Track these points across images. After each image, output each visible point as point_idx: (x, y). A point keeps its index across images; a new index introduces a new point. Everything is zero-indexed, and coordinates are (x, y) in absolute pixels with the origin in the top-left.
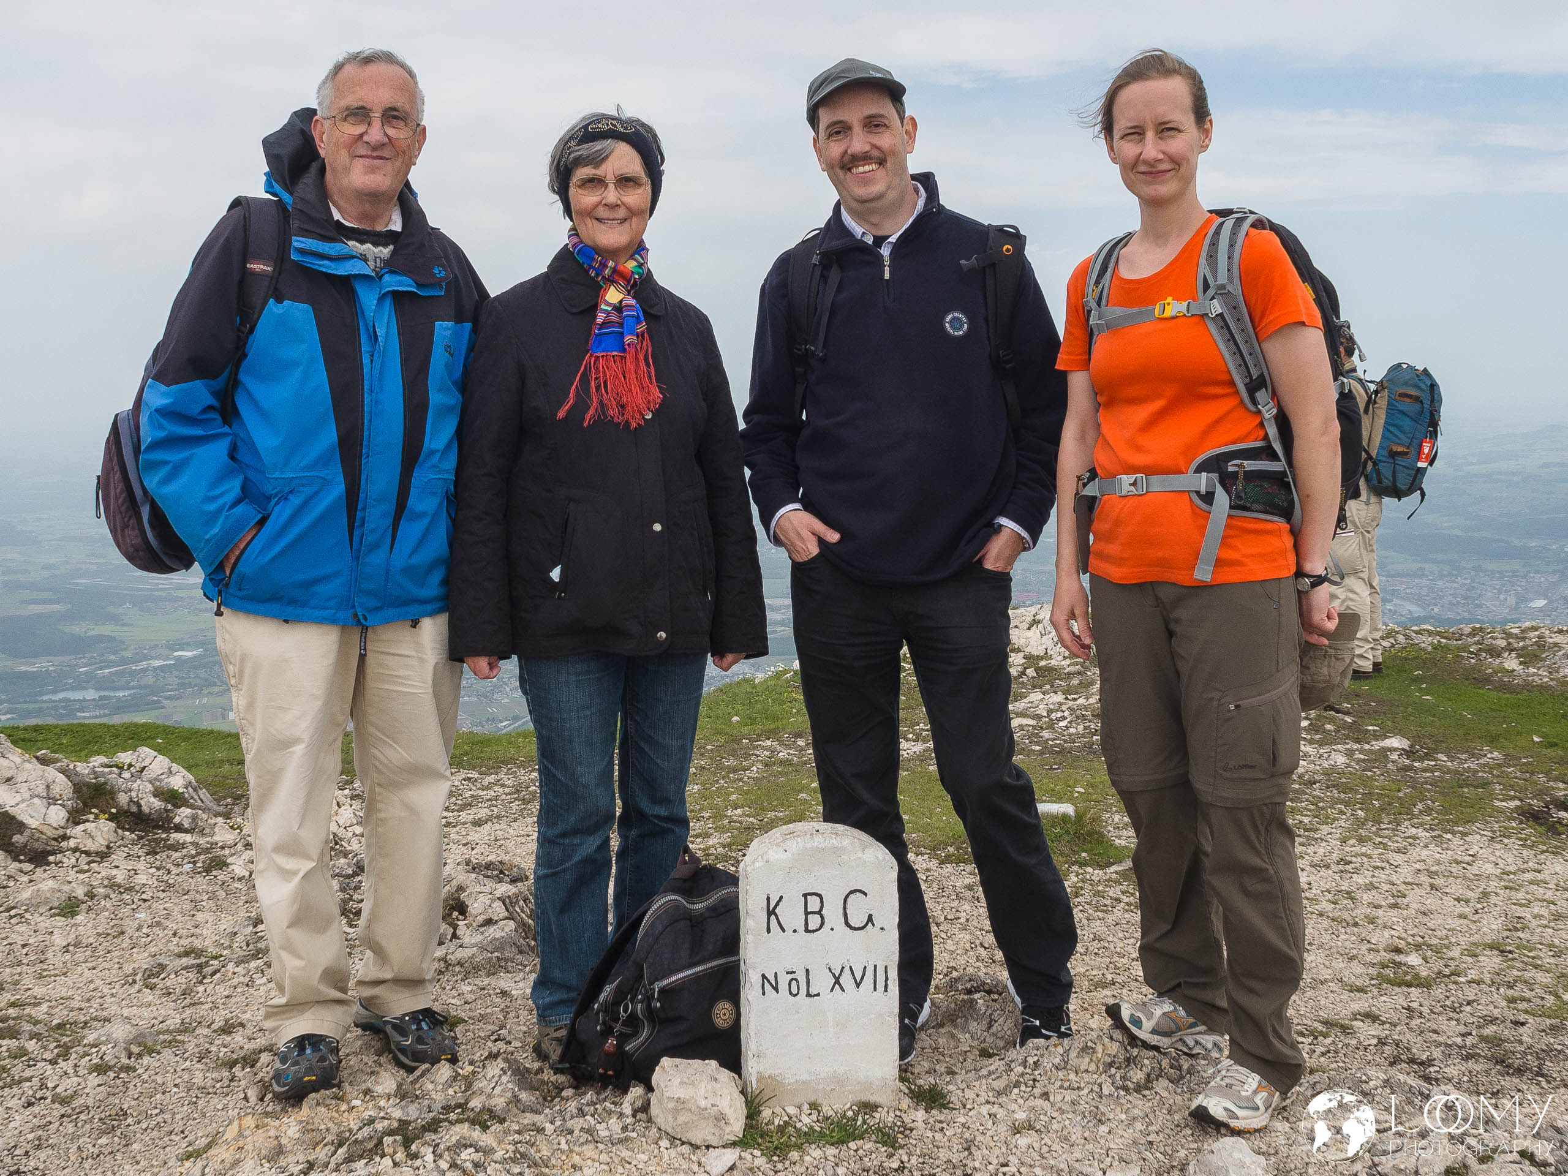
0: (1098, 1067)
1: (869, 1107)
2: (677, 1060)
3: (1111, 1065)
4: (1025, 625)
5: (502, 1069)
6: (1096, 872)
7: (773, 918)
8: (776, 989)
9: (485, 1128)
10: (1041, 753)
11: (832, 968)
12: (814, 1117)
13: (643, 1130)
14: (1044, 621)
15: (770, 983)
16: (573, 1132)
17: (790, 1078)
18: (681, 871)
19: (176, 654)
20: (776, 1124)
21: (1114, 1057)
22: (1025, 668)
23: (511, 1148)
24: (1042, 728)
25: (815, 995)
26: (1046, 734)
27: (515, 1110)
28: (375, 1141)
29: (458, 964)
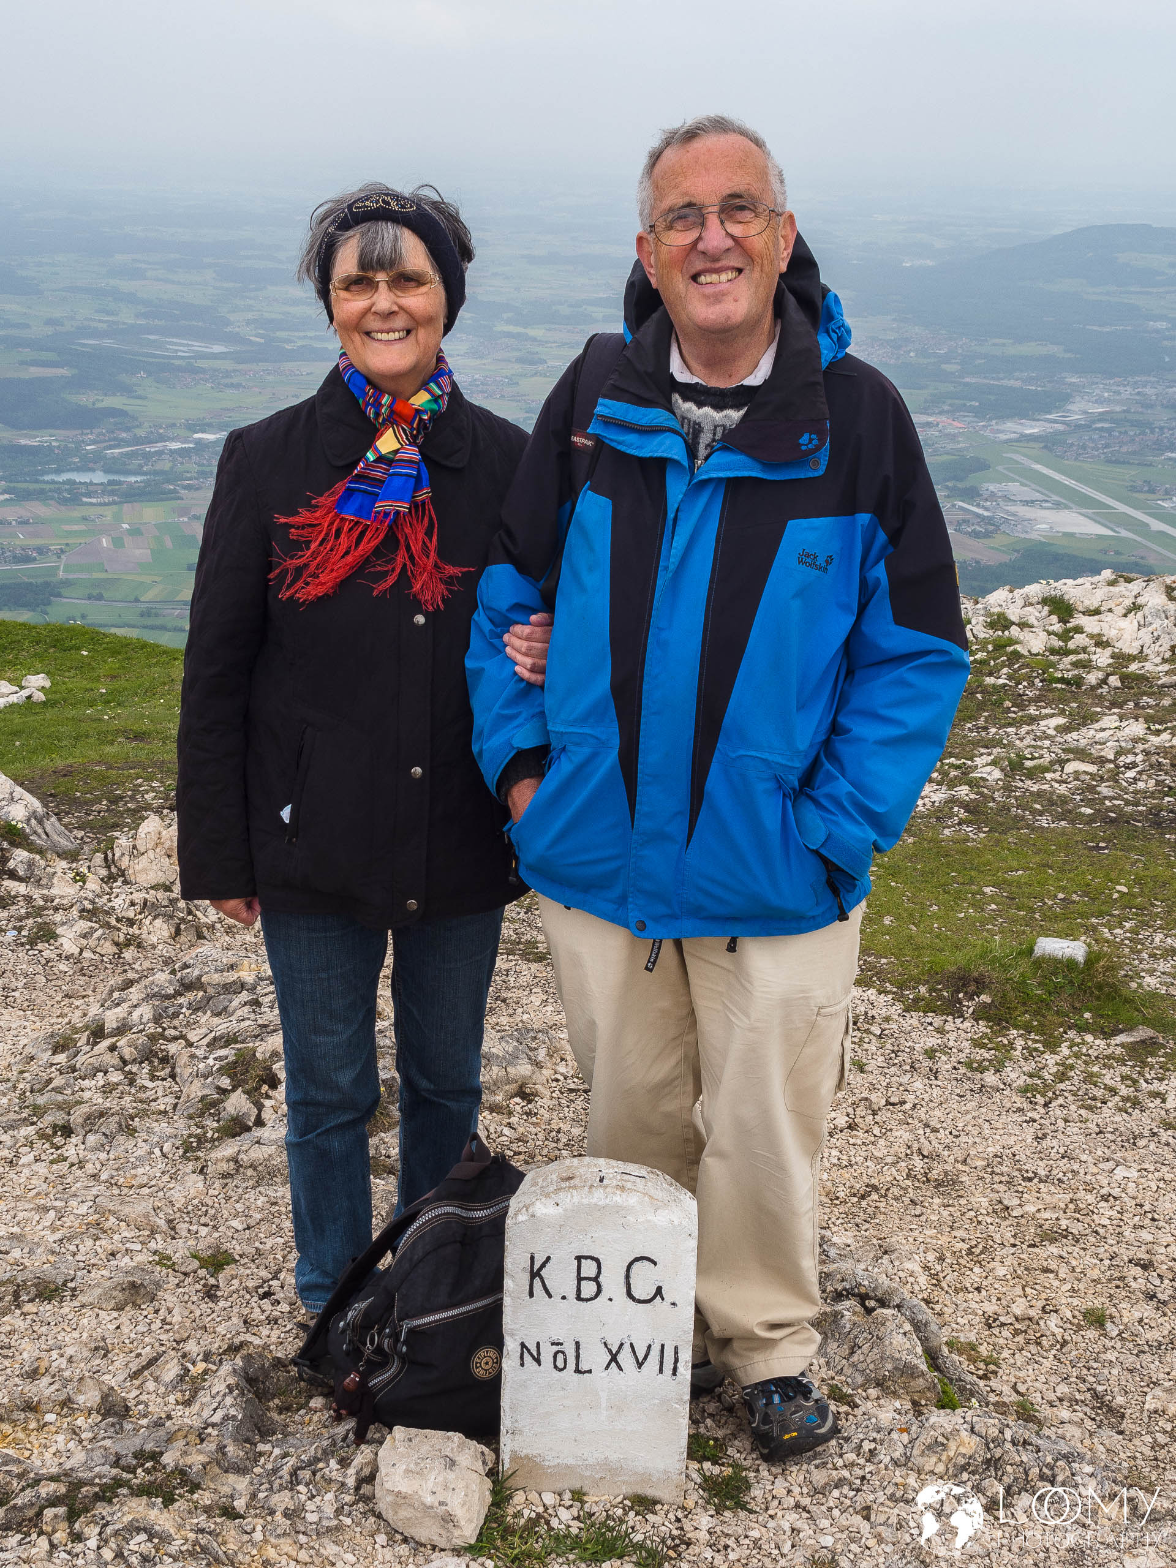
0: (948, 1469)
1: (644, 1504)
2: (413, 1431)
3: (964, 1468)
4: (1120, 610)
5: (228, 1386)
6: (1097, 1042)
7: (537, 1281)
8: (538, 1361)
9: (169, 1501)
10: (1091, 819)
11: (609, 1342)
12: (574, 1512)
13: (359, 1516)
14: (1146, 608)
15: (530, 1353)
16: (275, 1512)
17: (550, 1460)
18: (462, 1169)
19: (196, 436)
20: (526, 1516)
21: (970, 1458)
22: (1108, 675)
23: (192, 1536)
24: (1102, 778)
25: (585, 1372)
26: (1104, 790)
27: (217, 1470)
28: (37, 1509)
29: (251, 1166)
